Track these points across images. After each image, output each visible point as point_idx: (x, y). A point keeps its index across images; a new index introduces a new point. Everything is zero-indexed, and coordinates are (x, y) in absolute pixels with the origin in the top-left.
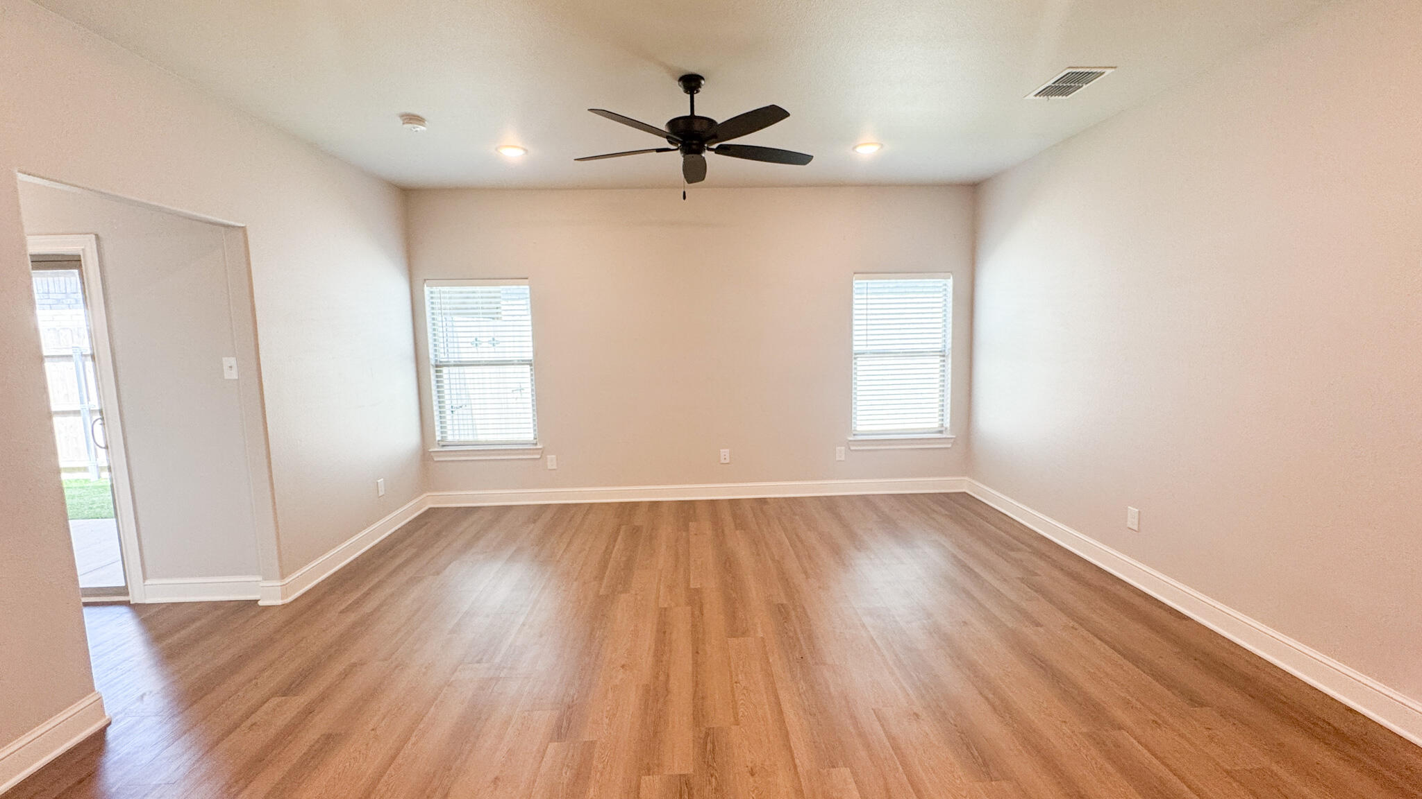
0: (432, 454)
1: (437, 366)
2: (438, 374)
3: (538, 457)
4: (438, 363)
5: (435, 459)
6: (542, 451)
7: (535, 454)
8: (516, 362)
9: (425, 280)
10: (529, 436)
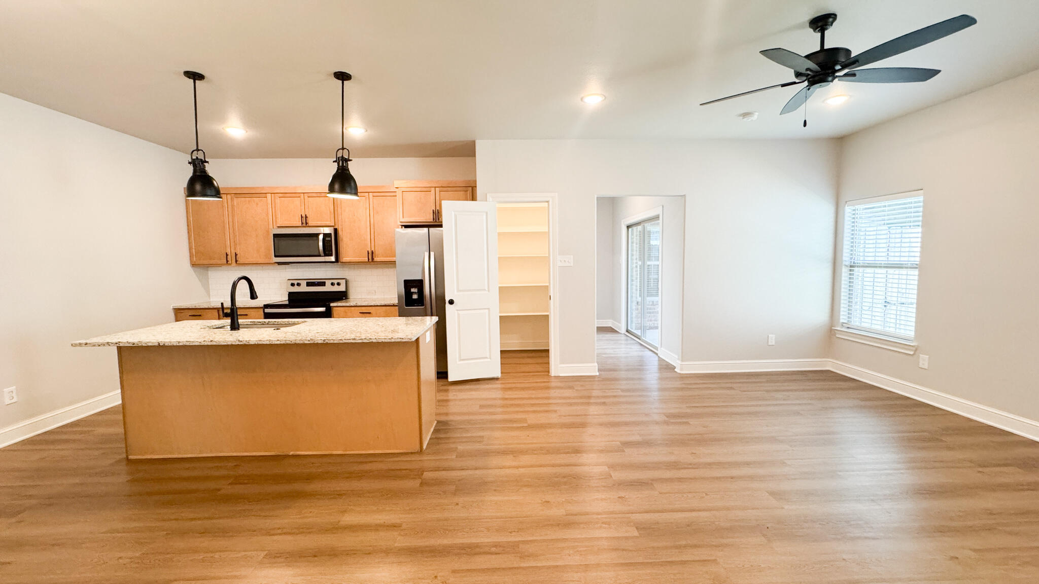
0: (836, 332)
1: (851, 266)
2: (851, 272)
3: (912, 353)
4: (852, 264)
5: (837, 336)
6: (916, 349)
7: (909, 350)
8: (909, 265)
9: (846, 202)
10: (911, 334)
